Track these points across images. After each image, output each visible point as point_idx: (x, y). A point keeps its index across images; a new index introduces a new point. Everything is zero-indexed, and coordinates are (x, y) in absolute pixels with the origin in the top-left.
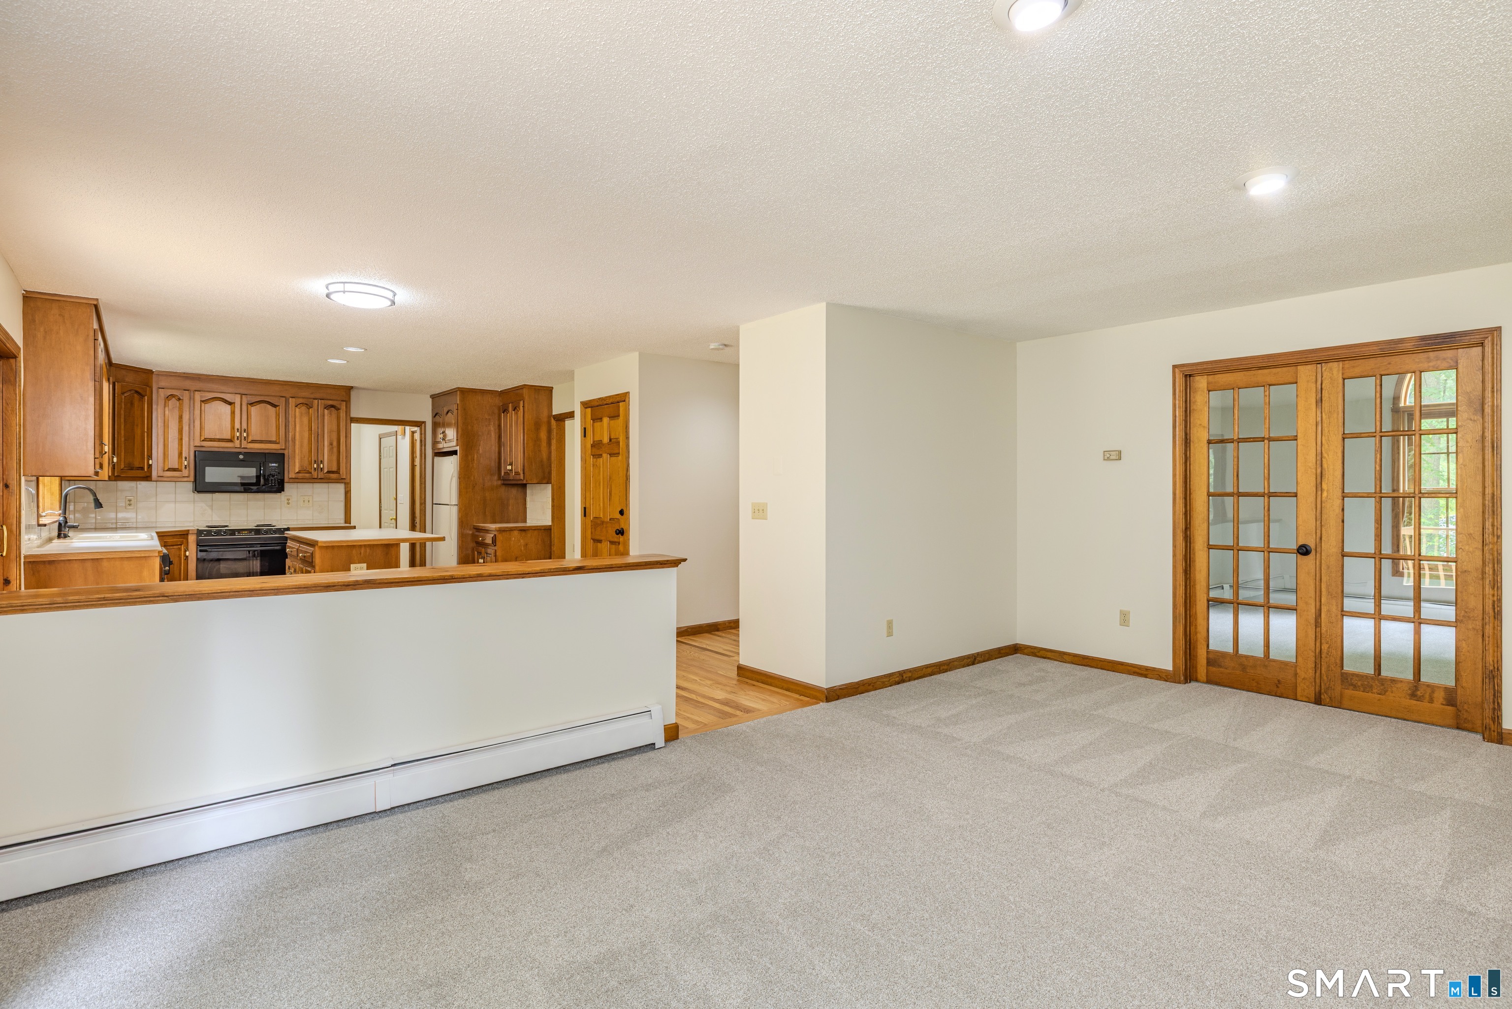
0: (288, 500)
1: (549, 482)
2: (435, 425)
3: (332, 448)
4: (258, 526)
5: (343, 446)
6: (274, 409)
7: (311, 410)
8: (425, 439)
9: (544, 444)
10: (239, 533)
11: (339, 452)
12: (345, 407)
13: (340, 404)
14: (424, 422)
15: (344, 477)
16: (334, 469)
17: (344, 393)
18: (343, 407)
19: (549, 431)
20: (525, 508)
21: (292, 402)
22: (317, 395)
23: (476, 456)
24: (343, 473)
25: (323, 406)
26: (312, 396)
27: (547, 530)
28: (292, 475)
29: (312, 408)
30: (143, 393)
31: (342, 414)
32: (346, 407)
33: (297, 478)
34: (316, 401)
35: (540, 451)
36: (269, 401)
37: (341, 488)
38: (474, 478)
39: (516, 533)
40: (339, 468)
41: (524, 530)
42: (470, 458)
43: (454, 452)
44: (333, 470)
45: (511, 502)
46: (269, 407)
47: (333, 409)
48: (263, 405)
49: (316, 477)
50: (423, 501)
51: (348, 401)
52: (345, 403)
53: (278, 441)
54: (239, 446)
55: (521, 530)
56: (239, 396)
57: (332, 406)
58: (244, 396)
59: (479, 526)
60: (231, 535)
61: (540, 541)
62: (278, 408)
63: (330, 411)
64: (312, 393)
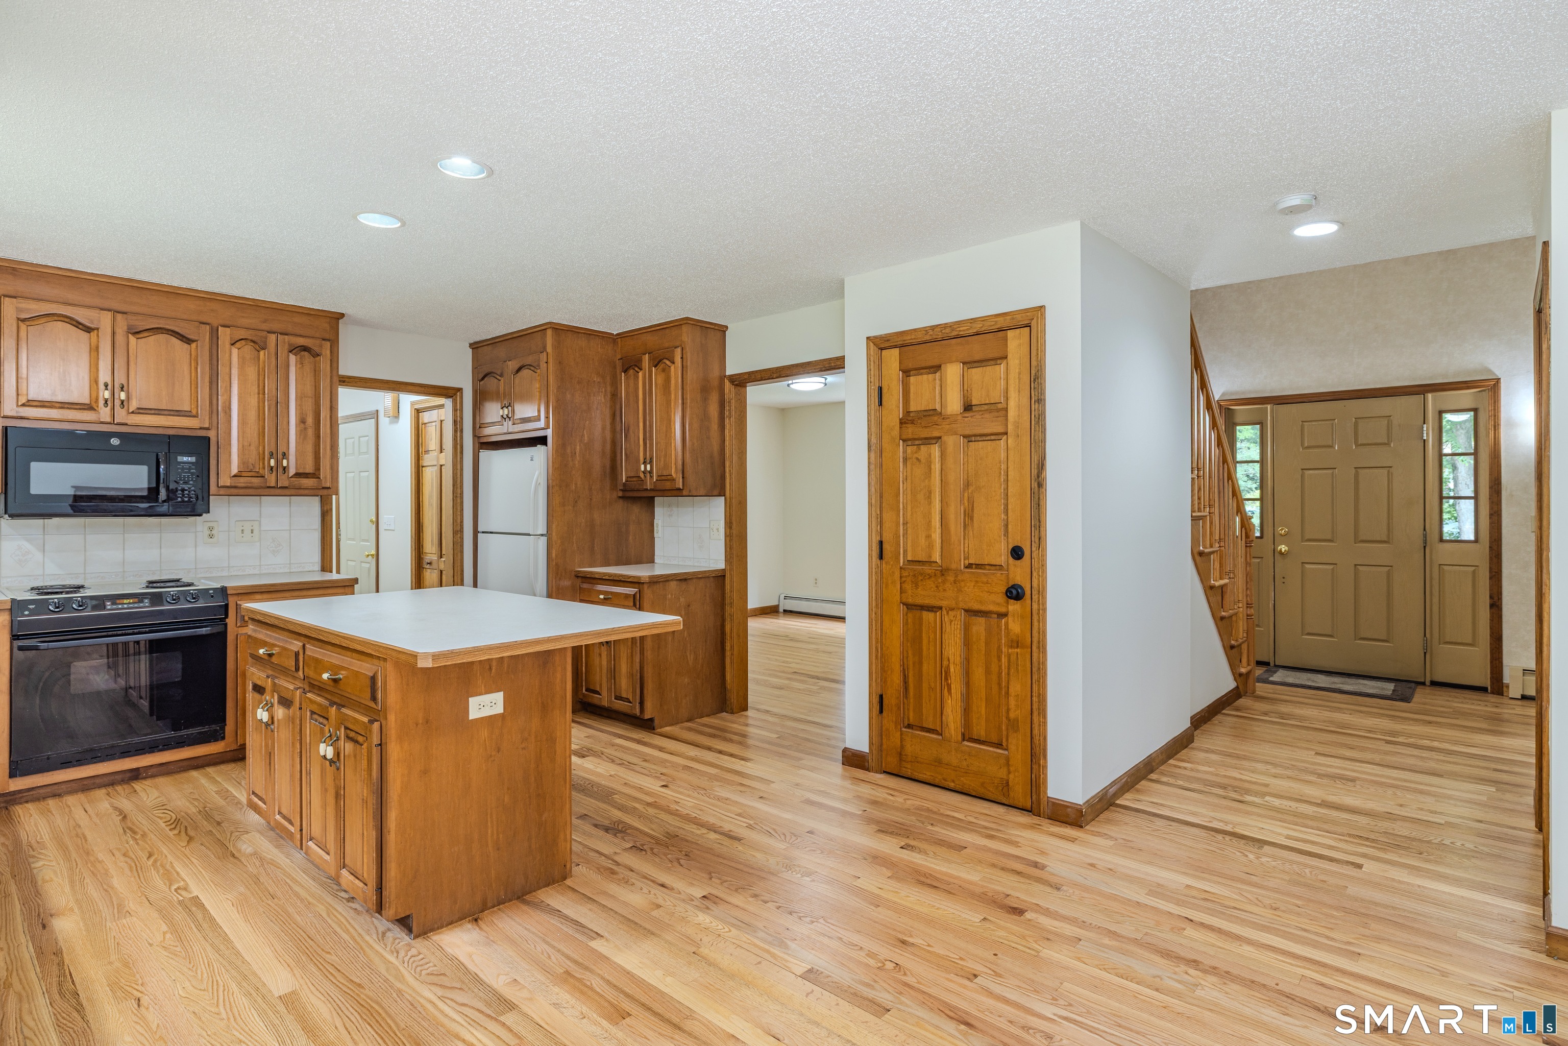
0: (211, 529)
1: (722, 493)
2: (480, 398)
3: (305, 429)
4: (151, 584)
5: (325, 425)
6: (186, 346)
7: (262, 353)
8: (462, 418)
9: (715, 426)
10: (113, 604)
11: (318, 436)
12: (328, 352)
13: (321, 346)
14: (460, 390)
15: (328, 485)
16: (309, 469)
17: (327, 326)
18: (326, 351)
20: (653, 538)
21: (225, 335)
22: (276, 326)
23: (578, 447)
24: (325, 478)
25: (287, 346)
26: (265, 326)
27: (719, 578)
28: (225, 481)
29: (263, 349)
31: (324, 364)
32: (331, 352)
33: (235, 487)
34: (273, 337)
35: (708, 438)
36: (177, 329)
37: (312, 506)
38: (576, 487)
39: (673, 584)
40: (318, 468)
41: (685, 580)
42: (569, 450)
43: (543, 441)
44: (307, 471)
45: (632, 528)
46: (175, 341)
47: (306, 354)
48: (162, 337)
49: (273, 484)
50: (459, 528)
51: (334, 342)
52: (328, 343)
53: (194, 412)
54: (108, 419)
56: (109, 315)
57: (305, 349)
58: (119, 316)
60: (95, 608)
61: (708, 598)
62: (194, 345)
63: (301, 358)
64: (265, 321)
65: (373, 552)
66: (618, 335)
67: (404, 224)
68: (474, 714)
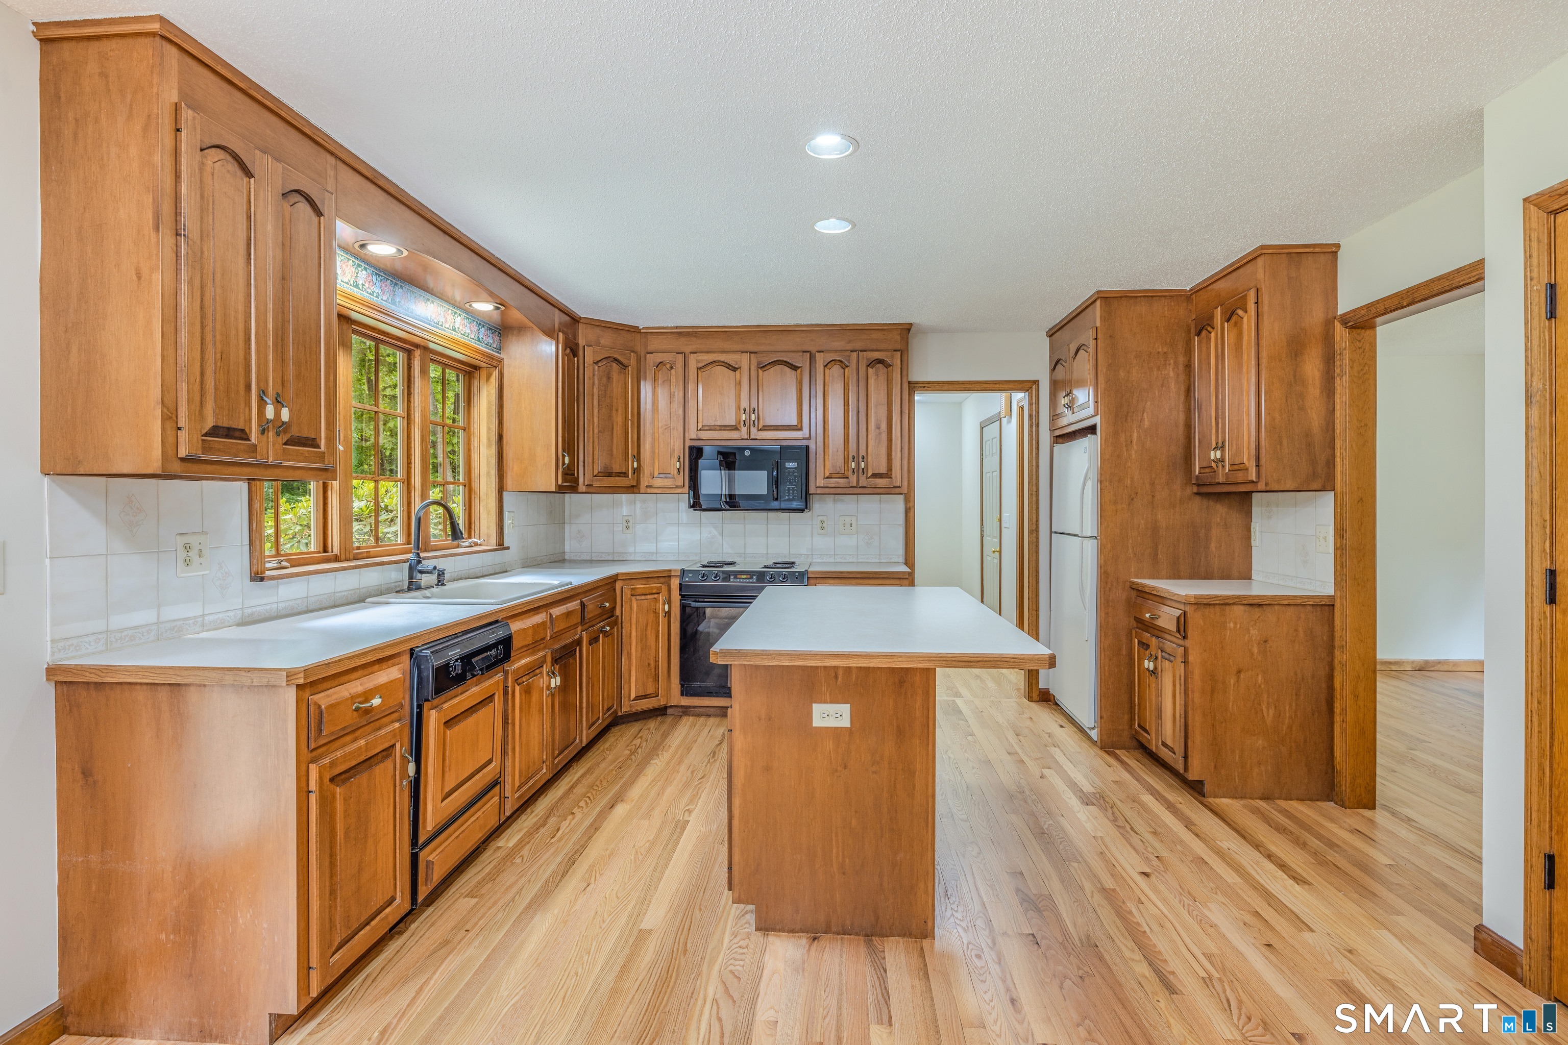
0: (822, 522)
1: (1328, 485)
2: (1056, 386)
3: (880, 433)
5: (896, 428)
6: (794, 372)
7: (847, 370)
8: (1038, 412)
9: (1314, 391)
10: (734, 578)
11: (890, 440)
12: (899, 361)
13: (892, 357)
14: (1036, 382)
15: (898, 484)
16: (883, 469)
17: (898, 338)
18: (898, 362)
19: (1329, 359)
20: (1249, 547)
21: (820, 360)
22: (858, 345)
23: (1135, 434)
24: (896, 477)
25: (865, 361)
26: (849, 347)
27: (1326, 607)
28: (821, 482)
29: (847, 366)
30: (625, 362)
31: (896, 375)
32: (901, 361)
33: (827, 487)
34: (855, 354)
35: (1302, 409)
36: (788, 360)
37: (898, 503)
38: (1132, 481)
39: (1238, 610)
40: (890, 469)
41: (1260, 605)
42: (1122, 439)
43: (1092, 429)
44: (881, 472)
45: (1215, 532)
46: (786, 369)
47: (880, 365)
48: (778, 367)
49: (854, 484)
50: (1034, 527)
51: (903, 351)
52: (899, 353)
53: (799, 426)
54: (746, 436)
55: (1251, 605)
56: (746, 356)
57: (880, 361)
58: (752, 355)
59: (1142, 585)
60: (724, 580)
61: (1301, 635)
62: (799, 371)
63: (876, 370)
64: (849, 342)
65: (998, 549)
66: (1191, 290)
67: (854, 225)
68: (817, 722)
